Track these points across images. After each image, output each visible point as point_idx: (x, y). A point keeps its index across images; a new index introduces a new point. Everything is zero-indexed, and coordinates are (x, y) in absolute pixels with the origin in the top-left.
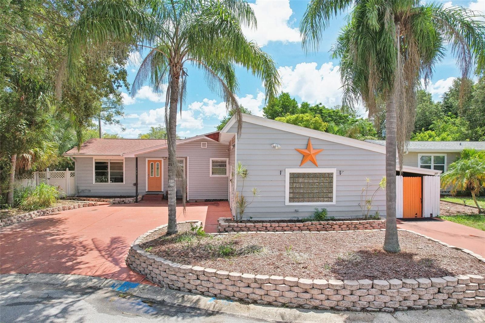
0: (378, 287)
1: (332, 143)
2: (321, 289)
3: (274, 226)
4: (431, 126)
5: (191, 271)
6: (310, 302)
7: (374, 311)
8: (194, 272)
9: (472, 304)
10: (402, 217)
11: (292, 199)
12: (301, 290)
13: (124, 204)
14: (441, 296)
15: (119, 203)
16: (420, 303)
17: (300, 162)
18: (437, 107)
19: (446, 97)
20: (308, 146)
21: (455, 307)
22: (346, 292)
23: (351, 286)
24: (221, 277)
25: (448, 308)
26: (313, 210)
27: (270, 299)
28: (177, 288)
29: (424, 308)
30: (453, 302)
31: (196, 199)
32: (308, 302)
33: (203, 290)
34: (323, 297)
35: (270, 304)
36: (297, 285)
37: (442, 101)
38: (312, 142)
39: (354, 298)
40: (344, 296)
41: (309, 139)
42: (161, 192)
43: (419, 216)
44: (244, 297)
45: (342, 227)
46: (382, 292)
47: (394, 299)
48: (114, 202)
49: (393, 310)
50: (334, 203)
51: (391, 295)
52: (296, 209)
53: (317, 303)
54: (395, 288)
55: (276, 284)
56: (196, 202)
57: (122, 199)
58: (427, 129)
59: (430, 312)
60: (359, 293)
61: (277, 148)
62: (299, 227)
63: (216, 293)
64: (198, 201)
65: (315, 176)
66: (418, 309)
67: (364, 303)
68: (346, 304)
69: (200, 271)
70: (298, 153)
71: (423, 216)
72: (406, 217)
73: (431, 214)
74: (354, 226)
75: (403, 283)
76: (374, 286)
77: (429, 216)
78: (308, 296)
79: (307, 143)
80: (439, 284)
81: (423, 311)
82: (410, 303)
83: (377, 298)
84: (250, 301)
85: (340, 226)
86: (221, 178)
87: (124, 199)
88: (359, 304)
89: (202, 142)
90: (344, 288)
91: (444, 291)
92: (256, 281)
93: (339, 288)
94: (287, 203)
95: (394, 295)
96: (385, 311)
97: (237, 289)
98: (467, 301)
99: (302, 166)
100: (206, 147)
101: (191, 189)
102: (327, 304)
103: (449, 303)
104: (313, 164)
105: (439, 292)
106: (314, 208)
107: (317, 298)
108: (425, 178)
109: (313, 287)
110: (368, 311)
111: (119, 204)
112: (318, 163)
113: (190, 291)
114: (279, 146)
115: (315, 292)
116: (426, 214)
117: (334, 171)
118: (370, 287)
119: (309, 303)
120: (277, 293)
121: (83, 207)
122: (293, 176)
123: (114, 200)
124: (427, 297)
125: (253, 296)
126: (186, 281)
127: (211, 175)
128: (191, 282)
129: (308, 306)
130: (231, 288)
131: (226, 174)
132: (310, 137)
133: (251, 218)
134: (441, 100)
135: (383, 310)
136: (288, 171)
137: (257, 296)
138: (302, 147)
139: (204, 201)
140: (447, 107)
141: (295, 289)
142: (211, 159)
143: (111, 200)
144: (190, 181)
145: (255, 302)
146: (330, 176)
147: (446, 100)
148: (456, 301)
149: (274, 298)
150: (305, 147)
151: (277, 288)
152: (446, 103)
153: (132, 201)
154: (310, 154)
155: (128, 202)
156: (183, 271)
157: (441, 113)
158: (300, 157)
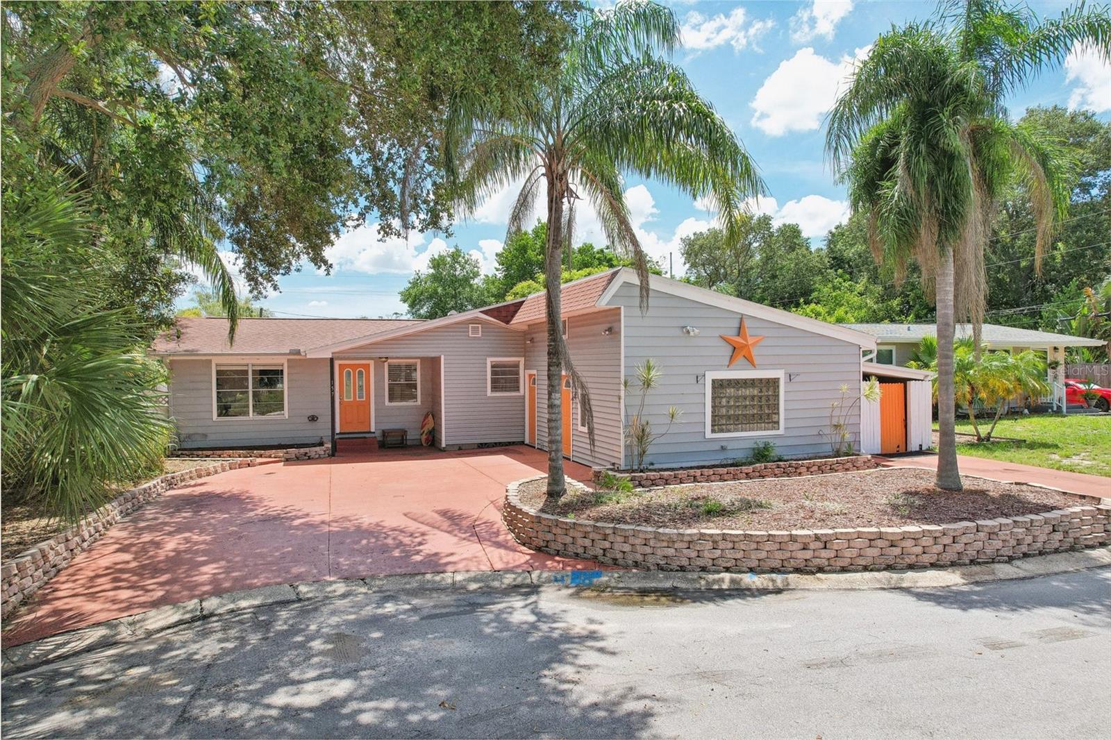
0: (986, 529)
1: (777, 326)
2: (915, 539)
3: (706, 474)
4: (815, 294)
5: (702, 536)
6: (903, 559)
7: (987, 563)
8: (708, 538)
9: (1091, 543)
10: (879, 452)
11: (716, 427)
12: (887, 543)
13: (308, 459)
14: (1058, 536)
15: (298, 458)
16: (1035, 548)
17: (728, 359)
18: (821, 259)
19: (833, 239)
20: (740, 330)
21: (1072, 549)
22: (947, 540)
23: (955, 530)
24: (758, 540)
25: (1066, 551)
26: (751, 445)
27: (845, 562)
28: (678, 568)
29: (1041, 553)
30: (1071, 543)
31: (458, 442)
32: (898, 560)
33: (728, 565)
34: (919, 550)
35: (844, 570)
36: (880, 536)
37: (824, 248)
38: (747, 323)
39: (959, 547)
40: (945, 545)
41: (742, 318)
42: (370, 432)
43: (902, 450)
44: (802, 566)
45: (812, 470)
46: (991, 535)
47: (1007, 544)
48: (288, 456)
49: (1007, 558)
50: (781, 431)
51: (1004, 538)
52: (724, 444)
53: (912, 559)
54: (1007, 528)
55: (849, 539)
56: (460, 449)
57: (302, 451)
58: (807, 303)
59: (1049, 557)
60: (964, 539)
61: (692, 334)
62: (747, 474)
63: (753, 566)
64: (463, 448)
65: (752, 383)
66: (1034, 555)
67: (972, 552)
68: (950, 556)
69: (718, 535)
70: (723, 343)
71: (909, 450)
72: (884, 453)
73: (921, 446)
74: (829, 467)
75: (1014, 521)
76: (980, 529)
77: (918, 449)
78: (897, 551)
79: (738, 325)
80: (1054, 519)
81: (1040, 557)
82: (1024, 549)
83: (986, 544)
84: (814, 569)
85: (808, 468)
86: (510, 398)
87: (307, 450)
88: (967, 554)
89: (470, 325)
90: (944, 534)
91: (1060, 529)
92: (817, 538)
93: (940, 535)
94: (709, 435)
95: (1008, 538)
96: (999, 562)
97: (788, 555)
98: (1086, 539)
99: (731, 367)
100: (480, 335)
101: (449, 422)
102: (926, 559)
103: (1066, 546)
104: (747, 362)
105: (1054, 531)
106: (753, 441)
107: (911, 552)
108: (911, 384)
109: (904, 537)
110: (979, 563)
111: (298, 460)
112: (757, 361)
113: (704, 569)
114: (696, 331)
115: (908, 543)
116: (913, 446)
117: (779, 374)
118: (975, 530)
119: (901, 562)
120: (854, 552)
121: (231, 469)
122: (719, 385)
123: (287, 453)
124: (1042, 538)
125: (817, 562)
126: (694, 554)
127: (489, 393)
128: (706, 554)
129: (900, 566)
130: (779, 555)
131: (518, 390)
132: (742, 315)
133: (652, 464)
134: (823, 245)
135: (997, 560)
136: (711, 376)
137: (824, 560)
138: (731, 334)
139: (476, 446)
140: (834, 258)
141: (879, 543)
142: (489, 361)
143: (281, 453)
144: (447, 406)
145: (821, 570)
146: (774, 383)
147: (832, 246)
148: (1072, 540)
149: (849, 560)
150: (735, 331)
151: (852, 545)
152: (831, 251)
153: (323, 453)
154: (746, 345)
155: (317, 456)
156: (688, 538)
157: (829, 271)
158: (728, 351)
